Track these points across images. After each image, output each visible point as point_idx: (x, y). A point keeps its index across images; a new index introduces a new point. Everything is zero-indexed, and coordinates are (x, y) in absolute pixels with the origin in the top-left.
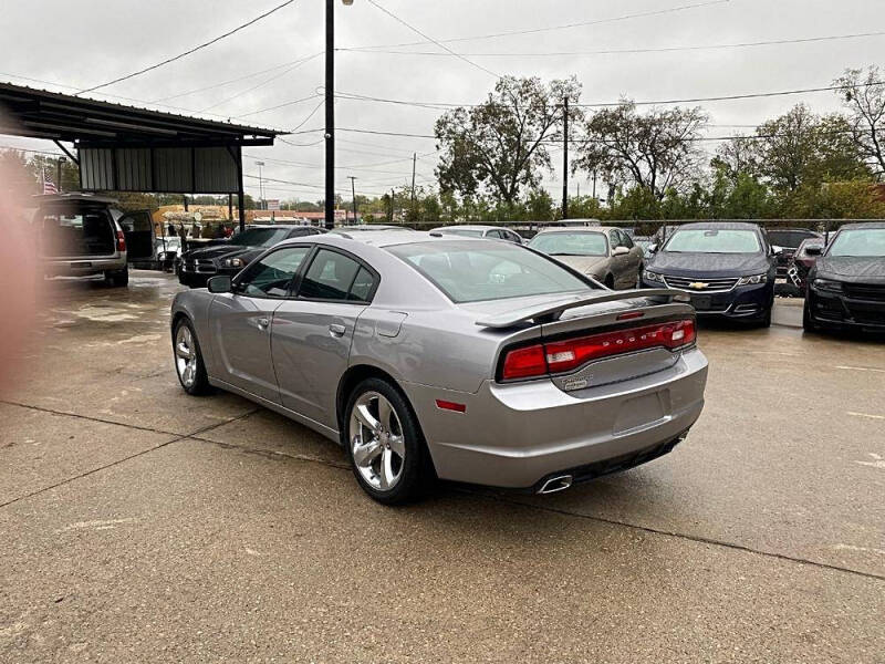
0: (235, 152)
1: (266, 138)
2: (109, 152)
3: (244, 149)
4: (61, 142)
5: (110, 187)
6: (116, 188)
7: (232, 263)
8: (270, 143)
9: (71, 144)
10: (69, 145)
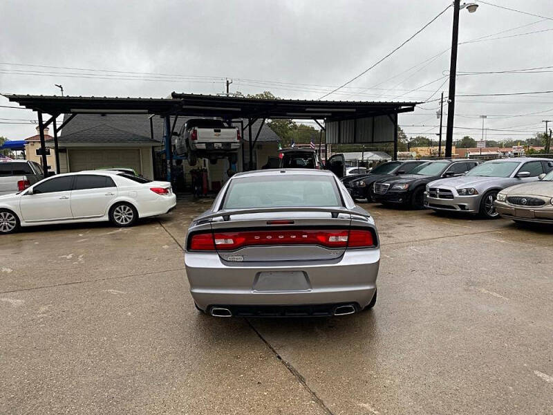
0: (393, 118)
1: (411, 107)
2: (337, 122)
3: (399, 115)
4: (318, 120)
5: (337, 142)
6: (339, 142)
7: (360, 183)
8: (412, 110)
9: (322, 121)
10: (321, 121)
